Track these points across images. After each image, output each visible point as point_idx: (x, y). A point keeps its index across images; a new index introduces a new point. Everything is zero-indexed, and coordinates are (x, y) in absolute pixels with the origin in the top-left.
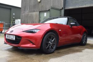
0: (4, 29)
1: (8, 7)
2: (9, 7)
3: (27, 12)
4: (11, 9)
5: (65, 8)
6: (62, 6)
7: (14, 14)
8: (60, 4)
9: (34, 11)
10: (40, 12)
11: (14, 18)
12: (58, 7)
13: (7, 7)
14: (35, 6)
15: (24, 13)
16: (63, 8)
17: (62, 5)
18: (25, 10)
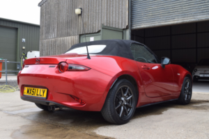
0: (4, 73)
1: (11, 25)
2: (14, 26)
3: (52, 37)
4: (17, 29)
5: (131, 26)
6: (125, 22)
7: (24, 40)
8: (122, 18)
9: (68, 35)
10: (80, 35)
11: (24, 48)
12: (119, 24)
13: (8, 25)
14: (69, 24)
15: (46, 38)
16: (127, 28)
17: (125, 20)
18: (48, 32)
